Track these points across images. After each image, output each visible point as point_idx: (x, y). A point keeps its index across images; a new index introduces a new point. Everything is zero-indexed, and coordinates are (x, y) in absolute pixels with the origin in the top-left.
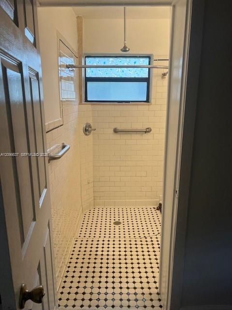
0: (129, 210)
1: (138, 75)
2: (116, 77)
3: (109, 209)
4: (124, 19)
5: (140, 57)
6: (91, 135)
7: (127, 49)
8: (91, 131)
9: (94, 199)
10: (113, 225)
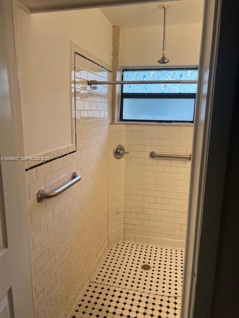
0: (164, 250)
1: (185, 90)
2: (157, 92)
3: (140, 247)
4: (163, 26)
5: (187, 69)
6: (123, 159)
7: (166, 61)
8: (123, 154)
9: (124, 232)
10: (140, 269)
